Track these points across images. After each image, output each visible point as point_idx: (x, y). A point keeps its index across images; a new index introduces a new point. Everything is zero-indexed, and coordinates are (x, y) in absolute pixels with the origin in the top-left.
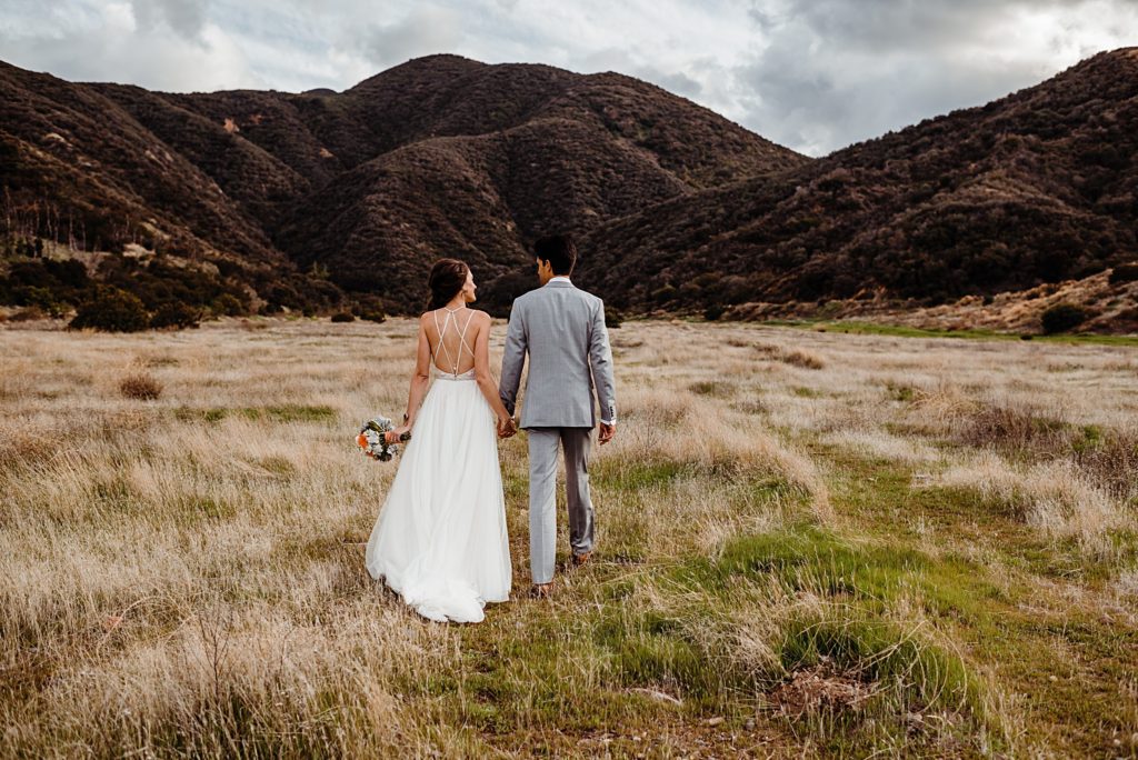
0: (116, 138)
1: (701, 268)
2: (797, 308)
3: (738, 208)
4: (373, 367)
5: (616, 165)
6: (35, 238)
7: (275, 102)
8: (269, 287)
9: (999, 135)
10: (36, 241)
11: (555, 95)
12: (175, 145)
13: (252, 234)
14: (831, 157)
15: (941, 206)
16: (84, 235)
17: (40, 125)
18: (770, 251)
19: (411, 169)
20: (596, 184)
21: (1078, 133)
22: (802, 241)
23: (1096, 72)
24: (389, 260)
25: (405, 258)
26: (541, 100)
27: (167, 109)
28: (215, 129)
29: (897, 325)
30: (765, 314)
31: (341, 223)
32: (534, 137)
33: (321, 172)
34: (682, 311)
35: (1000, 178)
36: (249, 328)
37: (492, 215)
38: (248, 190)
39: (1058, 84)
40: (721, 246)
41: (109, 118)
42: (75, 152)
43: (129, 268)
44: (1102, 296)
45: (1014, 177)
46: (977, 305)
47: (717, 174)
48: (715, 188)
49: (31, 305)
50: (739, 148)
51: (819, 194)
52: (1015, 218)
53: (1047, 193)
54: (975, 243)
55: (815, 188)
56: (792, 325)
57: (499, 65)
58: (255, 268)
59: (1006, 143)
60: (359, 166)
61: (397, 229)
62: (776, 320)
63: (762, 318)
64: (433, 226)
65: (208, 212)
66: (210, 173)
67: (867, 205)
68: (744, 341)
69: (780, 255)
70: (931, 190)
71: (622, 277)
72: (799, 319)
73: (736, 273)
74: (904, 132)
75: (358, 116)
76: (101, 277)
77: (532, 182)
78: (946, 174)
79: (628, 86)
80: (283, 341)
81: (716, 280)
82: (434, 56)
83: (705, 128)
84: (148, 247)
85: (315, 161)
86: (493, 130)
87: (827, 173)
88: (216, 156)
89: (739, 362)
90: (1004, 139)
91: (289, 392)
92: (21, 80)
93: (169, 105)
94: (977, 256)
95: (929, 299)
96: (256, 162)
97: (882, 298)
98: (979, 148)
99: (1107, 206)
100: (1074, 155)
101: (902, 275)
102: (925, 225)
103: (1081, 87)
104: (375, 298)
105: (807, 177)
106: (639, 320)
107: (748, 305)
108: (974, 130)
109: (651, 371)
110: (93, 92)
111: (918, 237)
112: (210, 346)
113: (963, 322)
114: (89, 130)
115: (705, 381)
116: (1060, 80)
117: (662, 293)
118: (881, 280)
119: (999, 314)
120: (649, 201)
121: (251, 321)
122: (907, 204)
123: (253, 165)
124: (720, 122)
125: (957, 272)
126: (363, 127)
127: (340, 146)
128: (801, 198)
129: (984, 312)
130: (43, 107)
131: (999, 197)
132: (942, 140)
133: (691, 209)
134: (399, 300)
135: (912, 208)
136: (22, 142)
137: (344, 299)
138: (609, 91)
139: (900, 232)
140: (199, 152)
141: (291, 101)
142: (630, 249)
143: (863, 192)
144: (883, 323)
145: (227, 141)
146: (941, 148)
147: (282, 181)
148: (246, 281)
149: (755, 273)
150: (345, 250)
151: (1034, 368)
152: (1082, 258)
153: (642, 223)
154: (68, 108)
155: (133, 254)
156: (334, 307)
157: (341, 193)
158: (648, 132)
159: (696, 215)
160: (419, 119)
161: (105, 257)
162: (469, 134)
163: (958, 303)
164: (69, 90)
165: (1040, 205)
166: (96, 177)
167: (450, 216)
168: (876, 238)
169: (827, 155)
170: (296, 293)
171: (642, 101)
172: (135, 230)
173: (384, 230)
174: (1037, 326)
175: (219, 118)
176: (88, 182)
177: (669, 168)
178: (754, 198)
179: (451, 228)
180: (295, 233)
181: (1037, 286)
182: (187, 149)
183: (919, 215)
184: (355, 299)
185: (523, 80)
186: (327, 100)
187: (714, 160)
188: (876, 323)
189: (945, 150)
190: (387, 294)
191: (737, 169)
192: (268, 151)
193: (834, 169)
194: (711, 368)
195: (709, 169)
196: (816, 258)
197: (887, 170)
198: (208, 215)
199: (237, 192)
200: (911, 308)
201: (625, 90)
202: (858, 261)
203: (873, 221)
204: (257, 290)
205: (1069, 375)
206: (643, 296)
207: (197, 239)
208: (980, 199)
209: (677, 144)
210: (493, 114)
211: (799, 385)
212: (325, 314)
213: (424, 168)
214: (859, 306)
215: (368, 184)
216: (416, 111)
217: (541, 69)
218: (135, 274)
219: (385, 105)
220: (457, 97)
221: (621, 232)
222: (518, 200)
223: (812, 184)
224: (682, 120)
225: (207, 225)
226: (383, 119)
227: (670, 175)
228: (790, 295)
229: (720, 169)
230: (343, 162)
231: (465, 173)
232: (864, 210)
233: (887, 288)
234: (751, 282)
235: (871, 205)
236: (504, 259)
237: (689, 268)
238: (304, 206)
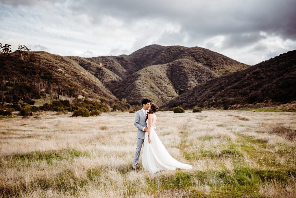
0: (74, 69)
1: (222, 96)
2: (248, 106)
3: (231, 80)
5: (199, 70)
7: (112, 59)
10: (58, 96)
11: (182, 53)
12: (88, 70)
13: (107, 92)
15: (286, 77)
16: (69, 94)
17: (57, 67)
18: (240, 91)
19: (146, 74)
20: (194, 75)
22: (249, 88)
24: (141, 97)
26: (179, 54)
27: (86, 62)
28: (98, 66)
29: (275, 109)
30: (240, 107)
31: (129, 88)
32: (177, 64)
33: (124, 75)
34: (218, 107)
37: (167, 84)
38: (106, 81)
40: (227, 90)
41: (72, 65)
42: (65, 73)
43: (79, 101)
47: (226, 71)
48: (225, 75)
49: (59, 111)
50: (231, 64)
51: (253, 75)
56: (247, 110)
58: (109, 100)
60: (133, 73)
61: (143, 89)
62: (243, 109)
63: (239, 109)
64: (152, 88)
66: (97, 77)
67: (266, 78)
68: (232, 115)
69: (243, 92)
70: (283, 73)
71: (202, 99)
72: (249, 109)
73: (232, 97)
75: (133, 61)
76: (73, 104)
77: (177, 76)
78: (287, 69)
81: (226, 99)
82: (151, 45)
83: (222, 59)
84: (83, 96)
85: (122, 73)
86: (167, 63)
87: (255, 70)
88: (98, 73)
93: (86, 60)
95: (284, 102)
97: (271, 102)
101: (276, 96)
102: (281, 82)
105: (250, 71)
106: (206, 110)
107: (235, 105)
109: (209, 122)
113: (293, 108)
114: (68, 68)
115: (220, 124)
117: (212, 103)
118: (270, 97)
120: (208, 79)
122: (276, 77)
123: (107, 74)
124: (226, 58)
125: (291, 94)
126: (134, 64)
127: (128, 69)
128: (248, 77)
130: (57, 63)
133: (219, 81)
135: (278, 78)
136: (53, 72)
137: (131, 107)
138: (196, 51)
139: (275, 85)
140: (94, 72)
141: (116, 58)
142: (203, 92)
143: (265, 74)
144: (271, 109)
145: (100, 69)
147: (114, 78)
148: (107, 104)
149: (237, 97)
150: (130, 95)
153: (206, 85)
154: (63, 63)
155: (80, 98)
156: (129, 110)
157: (129, 81)
158: (207, 61)
159: (220, 82)
161: (74, 99)
162: (161, 64)
163: (292, 103)
166: (70, 79)
167: (157, 85)
168: (268, 86)
170: (119, 106)
171: (205, 53)
172: (80, 92)
175: (98, 63)
176: (68, 81)
177: (213, 70)
178: (236, 77)
179: (157, 88)
180: (118, 91)
182: (91, 71)
183: (279, 80)
184: (133, 107)
185: (174, 50)
186: (125, 57)
187: (224, 68)
188: (269, 109)
189: (287, 62)
191: (230, 70)
192: (111, 71)
193: (257, 68)
194: (223, 121)
195: (223, 70)
196: (253, 92)
197: (271, 68)
198: (96, 87)
199: (103, 81)
200: (279, 105)
201: (200, 51)
202: (264, 93)
203: (267, 82)
204: (110, 106)
206: (207, 104)
207: (95, 93)
209: (215, 64)
210: (167, 59)
211: (242, 124)
212: (127, 111)
213: (150, 73)
214: (265, 105)
215: (136, 78)
216: (147, 59)
217: (178, 47)
218: (81, 103)
219: (139, 58)
220: (157, 55)
221: (201, 88)
222: (174, 80)
223: (251, 73)
224: (215, 58)
225: (96, 90)
226: (139, 61)
227: (213, 72)
228: (246, 102)
229: (226, 70)
230: (129, 73)
231: (160, 74)
232: (265, 79)
233: (272, 99)
234: (235, 99)
235: (267, 78)
236: (171, 96)
237: (219, 96)
238: (120, 84)
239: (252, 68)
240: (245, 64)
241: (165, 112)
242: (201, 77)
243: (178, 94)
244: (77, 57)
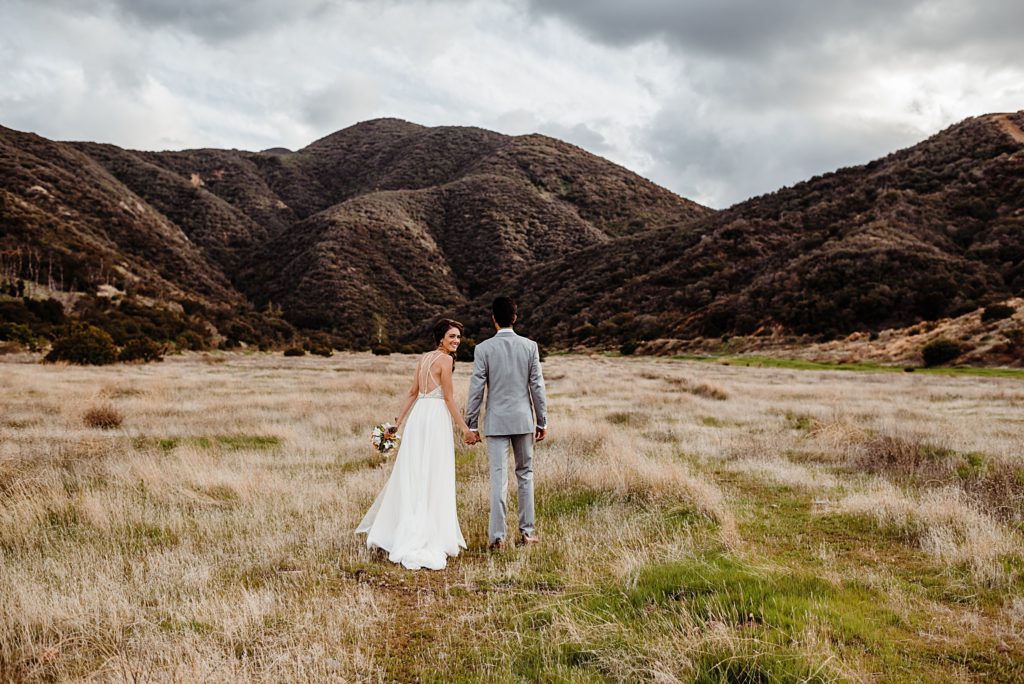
0: (94, 190)
1: (617, 308)
2: (702, 344)
3: (649, 255)
4: (318, 399)
5: (540, 216)
6: (17, 279)
7: (237, 160)
8: (229, 325)
9: (880, 190)
10: (18, 282)
11: (487, 154)
12: (146, 197)
13: (214, 276)
14: (732, 209)
15: (831, 252)
16: (62, 276)
17: (25, 178)
18: (679, 293)
19: (357, 219)
20: (522, 232)
21: (950, 188)
22: (707, 284)
23: (964, 135)
24: (337, 300)
25: (351, 299)
26: (474, 158)
27: (140, 165)
28: (182, 183)
29: (793, 359)
30: (675, 349)
31: (294, 266)
32: (467, 191)
33: (277, 221)
34: (600, 346)
35: (882, 228)
36: (208, 361)
37: (430, 260)
38: (211, 237)
39: (931, 145)
40: (635, 288)
41: (87, 173)
42: (56, 203)
43: (102, 307)
44: (976, 332)
45: (894, 227)
46: (864, 341)
47: (631, 224)
48: (629, 237)
49: (11, 340)
50: (650, 201)
51: (722, 242)
52: (897, 263)
53: (924, 240)
54: (862, 285)
55: (718, 236)
56: (699, 359)
57: (436, 128)
58: (216, 307)
59: (887, 196)
60: (311, 216)
61: (344, 272)
62: (685, 355)
63: (672, 353)
64: (377, 270)
65: (174, 257)
66: (177, 222)
67: (764, 252)
68: (656, 374)
69: (687, 296)
70: (821, 239)
71: (546, 316)
72: (705, 354)
73: (649, 313)
74: (797, 187)
75: (311, 172)
76: (77, 314)
77: (465, 231)
78: (833, 225)
79: (551, 147)
80: (239, 374)
81: (630, 319)
82: (379, 120)
83: (620, 183)
84: (120, 287)
85: (271, 212)
86: (431, 185)
87: (728, 223)
88: (182, 207)
89: (651, 394)
90: (885, 193)
91: (240, 422)
92: (11, 139)
93: (141, 161)
94: (863, 297)
95: (821, 335)
96: (219, 212)
97: (779, 334)
98: (863, 202)
99: (977, 252)
100: (947, 207)
101: (797, 314)
102: (816, 269)
103: (951, 148)
104: (324, 334)
105: (711, 226)
106: (561, 354)
107: (660, 341)
108: (858, 185)
109: (571, 402)
110: (73, 150)
111: (810, 280)
112: (172, 378)
113: (852, 356)
114: (69, 183)
115: (620, 411)
116: (933, 141)
117: (582, 330)
118: (779, 319)
119: (884, 348)
120: (570, 248)
121: (211, 354)
122: (800, 251)
123: (215, 215)
124: (633, 178)
125: (845, 311)
126: (315, 182)
127: (293, 199)
128: (706, 245)
129: (870, 347)
130: (29, 163)
131: (882, 245)
132: (829, 194)
133: (608, 255)
134: (346, 336)
135: (805, 254)
136: (9, 193)
137: (296, 335)
138: (534, 151)
139: (795, 276)
140: (168, 203)
141: (251, 159)
142: (554, 291)
143: (761, 240)
144: (780, 357)
145: (192, 194)
146: (830, 201)
147: (242, 230)
148: (208, 319)
149: (666, 313)
150: (298, 291)
151: (918, 398)
152: (957, 298)
153: (564, 267)
154: (51, 164)
155: (106, 294)
156: (287, 342)
157: (294, 241)
158: (569, 187)
159: (612, 261)
160: (365, 175)
161: (81, 297)
162: (410, 188)
163: (847, 339)
164: (52, 148)
165: (918, 251)
166: (74, 225)
167: (392, 261)
168: (773, 281)
169: (728, 207)
170: (252, 330)
171: (564, 159)
172: (109, 272)
173: (333, 273)
174: (918, 360)
175: (186, 173)
176: (67, 230)
177: (588, 218)
178: (664, 246)
179: (393, 272)
180: (252, 276)
181: (918, 323)
182: (156, 201)
183: (811, 260)
184: (306, 335)
185: (458, 141)
186: (283, 158)
187: (628, 212)
188: (774, 357)
189: (834, 203)
190: (335, 330)
191: (649, 220)
192: (230, 202)
193: (735, 219)
194: (626, 399)
195: (624, 220)
196: (719, 299)
197: (782, 220)
198: (174, 260)
199: (201, 239)
200: (805, 343)
201: (548, 149)
202: (758, 302)
203: (770, 266)
204: (217, 327)
205: (950, 404)
206: (565, 333)
207: (165, 281)
208: (865, 246)
209: (596, 198)
210: (432, 170)
211: (706, 415)
212: (279, 348)
213: (369, 218)
214: (759, 342)
215: (318, 233)
216: (362, 168)
217: (474, 131)
218: (108, 312)
219: (335, 163)
220: (399, 155)
221: (546, 276)
222: (454, 247)
223: (716, 233)
224: (599, 177)
225: (173, 268)
226: (333, 175)
227: (589, 225)
228: (697, 332)
229: (633, 219)
230: (297, 213)
231: (405, 223)
232: (762, 256)
233: (784, 325)
234: (661, 321)
235: (768, 251)
236: (440, 300)
237: (606, 308)
238: (260, 252)
239: (720, 217)
240: (696, 204)
241: (414, 358)
242: (548, 241)
243: (466, 296)
244: (105, 145)
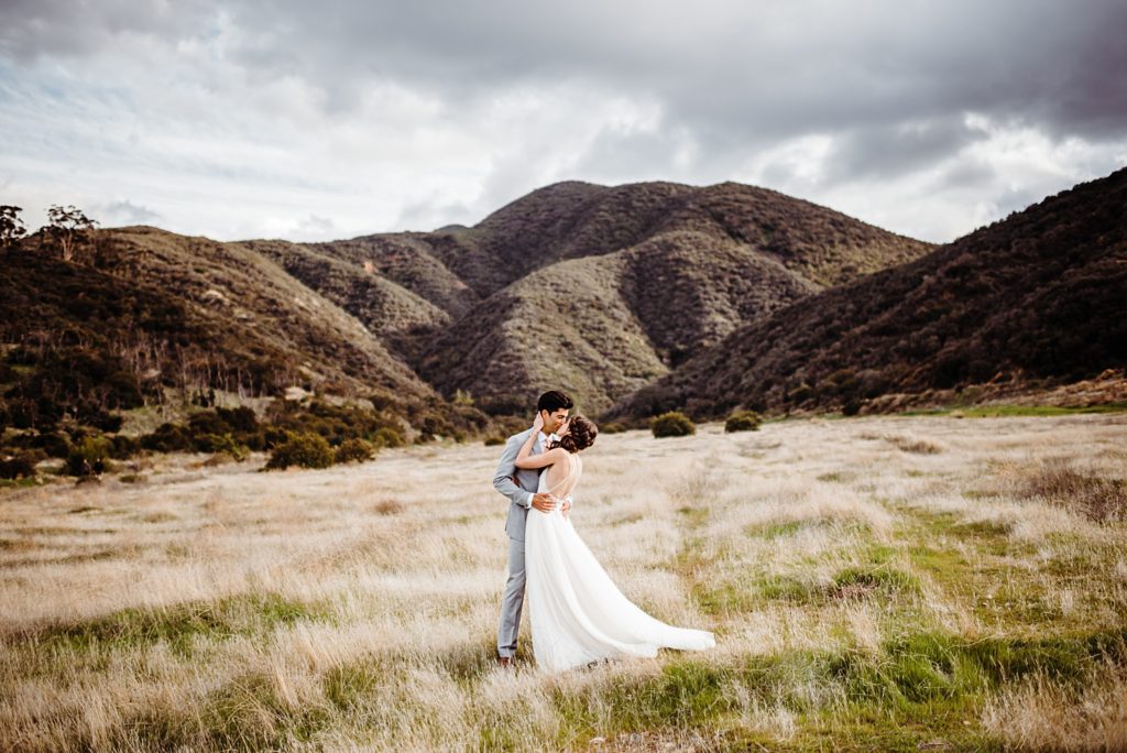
0: (268, 289)
1: (835, 365)
2: (934, 396)
3: (867, 302)
5: (741, 271)
6: (208, 389)
7: (410, 242)
10: (210, 392)
11: (676, 209)
12: (321, 290)
13: (397, 368)
14: (956, 243)
15: (1073, 281)
16: (250, 383)
17: (200, 284)
18: (902, 342)
19: (543, 293)
20: (723, 291)
22: (934, 330)
24: (528, 382)
25: (544, 379)
26: (663, 215)
27: (312, 258)
28: (356, 273)
29: (1036, 405)
30: (903, 405)
31: (480, 350)
32: (659, 251)
33: (458, 303)
34: (820, 409)
37: (625, 330)
38: (391, 327)
40: (853, 341)
41: (260, 272)
42: (231, 306)
43: (292, 410)
46: (1119, 378)
47: (843, 270)
48: (842, 284)
49: (219, 452)
50: (862, 243)
51: (946, 281)
54: (1110, 316)
55: (942, 275)
56: (931, 413)
57: (619, 187)
58: (405, 401)
60: (494, 295)
61: (534, 352)
62: (915, 410)
63: (900, 409)
64: (569, 346)
65: (355, 351)
66: (355, 314)
67: (997, 288)
68: (876, 434)
69: (913, 345)
70: (1061, 267)
71: (757, 380)
72: (938, 407)
73: (871, 367)
74: (1029, 210)
75: (489, 248)
76: (270, 420)
77: (661, 295)
78: (1075, 249)
79: (746, 194)
81: (851, 376)
83: (827, 226)
84: (307, 388)
85: (450, 294)
86: (619, 249)
87: (953, 260)
88: (358, 298)
93: (313, 253)
94: (1113, 329)
95: (1068, 376)
96: (397, 300)
97: (1020, 379)
98: (1107, 220)
101: (1038, 354)
102: (1056, 303)
105: (934, 264)
106: (778, 421)
107: (885, 398)
109: (788, 467)
110: (244, 249)
111: (1050, 315)
113: (1103, 397)
114: (243, 285)
117: (799, 393)
118: (1017, 361)
120: (778, 303)
122: (1037, 283)
123: (393, 303)
124: (841, 219)
125: (1094, 347)
126: (494, 258)
127: (473, 278)
128: (929, 287)
130: (202, 268)
133: (820, 307)
135: (1042, 287)
136: (187, 302)
137: (490, 422)
138: (728, 200)
139: (1031, 312)
140: (343, 295)
141: (425, 240)
142: (763, 352)
143: (992, 275)
144: (1022, 404)
145: (367, 283)
146: (1068, 223)
147: (422, 316)
148: (399, 414)
149: (890, 366)
150: (486, 376)
153: (772, 326)
154: (223, 266)
155: (295, 397)
156: (483, 433)
157: (478, 323)
158: (771, 235)
159: (826, 313)
161: (271, 402)
162: (597, 255)
163: (1099, 377)
164: (222, 249)
166: (253, 327)
167: (584, 335)
168: (1008, 320)
170: (444, 421)
171: (762, 206)
172: (294, 373)
175: (359, 261)
176: (248, 333)
177: (794, 268)
178: (883, 291)
179: (587, 347)
180: (437, 364)
182: (331, 294)
183: (1048, 293)
184: (500, 422)
185: (644, 198)
186: (458, 235)
187: (838, 257)
188: (1016, 404)
189: (1072, 225)
192: (407, 288)
193: (959, 255)
195: (835, 267)
196: (950, 346)
197: (1014, 250)
198: (355, 354)
199: (380, 330)
200: (1051, 387)
201: (744, 197)
202: (992, 345)
203: (1003, 303)
204: (410, 422)
206: (780, 397)
207: (349, 377)
208: (1111, 271)
209: (801, 245)
210: (618, 233)
212: (475, 440)
213: (556, 291)
214: (997, 389)
215: (503, 312)
216: (543, 238)
217: (660, 186)
218: (298, 415)
219: (513, 234)
220: (582, 220)
221: (752, 337)
222: (650, 313)
223: (939, 272)
224: (803, 221)
225: (355, 363)
226: (513, 248)
227: (796, 275)
228: (926, 384)
229: (844, 265)
230: (478, 293)
231: (595, 293)
232: (995, 293)
233: (1024, 368)
234: (885, 375)
235: (1001, 287)
236: (639, 373)
237: (823, 366)
238: (444, 338)
239: (943, 253)
240: (916, 241)
241: (620, 437)
242: (752, 297)
243: (668, 365)
244: (274, 241)
